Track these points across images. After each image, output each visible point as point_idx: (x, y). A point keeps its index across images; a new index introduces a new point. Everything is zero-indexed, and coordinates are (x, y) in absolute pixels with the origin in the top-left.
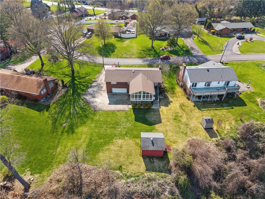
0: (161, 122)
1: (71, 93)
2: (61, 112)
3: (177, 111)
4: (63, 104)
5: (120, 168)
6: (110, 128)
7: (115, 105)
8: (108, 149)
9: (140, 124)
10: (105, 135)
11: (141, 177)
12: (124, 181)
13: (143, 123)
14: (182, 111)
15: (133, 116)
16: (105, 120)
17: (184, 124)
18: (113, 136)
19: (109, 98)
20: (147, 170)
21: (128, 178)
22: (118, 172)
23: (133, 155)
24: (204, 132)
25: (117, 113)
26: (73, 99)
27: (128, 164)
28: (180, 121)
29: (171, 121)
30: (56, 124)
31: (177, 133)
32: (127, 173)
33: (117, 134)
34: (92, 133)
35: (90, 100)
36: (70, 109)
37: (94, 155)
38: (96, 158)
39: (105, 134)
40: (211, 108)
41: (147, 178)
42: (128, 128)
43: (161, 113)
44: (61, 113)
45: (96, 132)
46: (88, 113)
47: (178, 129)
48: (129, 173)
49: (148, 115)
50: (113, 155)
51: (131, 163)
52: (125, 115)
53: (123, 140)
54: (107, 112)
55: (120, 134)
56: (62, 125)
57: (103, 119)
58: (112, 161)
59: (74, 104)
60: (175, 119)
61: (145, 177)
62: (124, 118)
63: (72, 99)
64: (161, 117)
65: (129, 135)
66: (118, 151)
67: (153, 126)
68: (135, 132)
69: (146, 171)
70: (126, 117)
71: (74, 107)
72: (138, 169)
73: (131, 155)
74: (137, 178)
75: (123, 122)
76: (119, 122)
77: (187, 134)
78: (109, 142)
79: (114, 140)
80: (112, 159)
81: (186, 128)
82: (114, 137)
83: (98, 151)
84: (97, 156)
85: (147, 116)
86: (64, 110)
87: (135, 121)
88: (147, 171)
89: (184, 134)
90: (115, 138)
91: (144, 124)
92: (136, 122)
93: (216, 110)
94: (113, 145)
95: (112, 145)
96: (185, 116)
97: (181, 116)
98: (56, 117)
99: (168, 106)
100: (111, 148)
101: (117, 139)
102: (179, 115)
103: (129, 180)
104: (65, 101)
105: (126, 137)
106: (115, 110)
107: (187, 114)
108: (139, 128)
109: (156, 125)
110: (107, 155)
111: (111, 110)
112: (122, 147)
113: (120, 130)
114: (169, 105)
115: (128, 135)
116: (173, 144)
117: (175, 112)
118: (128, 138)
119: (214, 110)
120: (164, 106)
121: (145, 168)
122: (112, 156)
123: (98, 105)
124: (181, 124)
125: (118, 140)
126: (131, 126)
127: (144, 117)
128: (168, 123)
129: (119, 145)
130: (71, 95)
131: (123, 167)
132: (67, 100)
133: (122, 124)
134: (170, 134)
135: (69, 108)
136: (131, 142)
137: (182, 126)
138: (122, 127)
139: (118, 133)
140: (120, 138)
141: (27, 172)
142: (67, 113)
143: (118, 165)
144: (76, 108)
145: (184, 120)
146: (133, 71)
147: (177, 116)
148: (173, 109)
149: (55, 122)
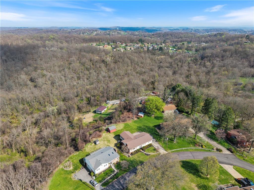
0: (113, 137)
3: (110, 144)
14: (108, 145)
29: (110, 139)
31: (106, 137)
43: (116, 140)
47: (107, 138)
81: (104, 140)
89: (104, 138)
99: (115, 144)
102: (109, 143)
107: (106, 145)
109: (115, 136)
128: (111, 138)
134: (109, 136)
137: (106, 140)
140: (122, 129)
145: (106, 142)
147: (109, 142)
148: (112, 144)
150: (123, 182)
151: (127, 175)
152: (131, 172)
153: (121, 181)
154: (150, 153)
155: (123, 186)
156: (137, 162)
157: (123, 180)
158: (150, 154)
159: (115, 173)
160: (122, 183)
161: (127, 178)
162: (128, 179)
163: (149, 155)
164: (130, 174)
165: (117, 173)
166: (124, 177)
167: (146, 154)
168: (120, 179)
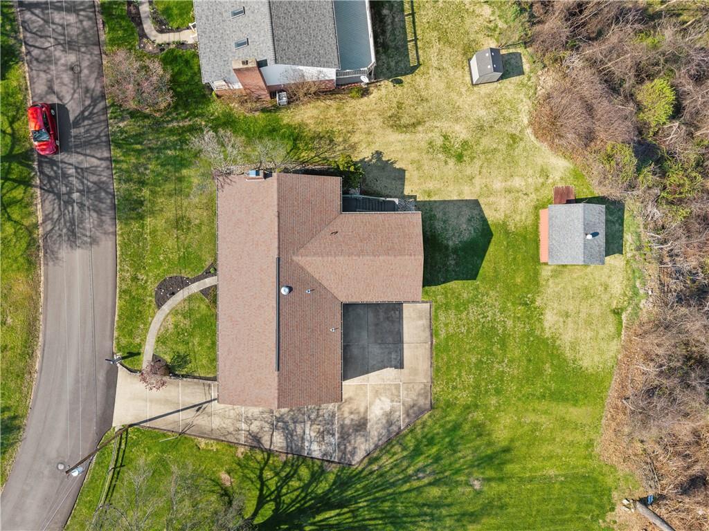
0: (476, 202)
1: (337, 511)
2: (432, 515)
3: (424, 144)
4: (398, 521)
5: (617, 312)
6: (506, 351)
7: (405, 346)
8: (573, 348)
9: (484, 264)
10: (529, 360)
11: (635, 266)
12: (643, 301)
13: (482, 257)
14: (420, 128)
15: (455, 285)
16: (473, 370)
17: (479, 136)
18: (532, 339)
19: (367, 372)
20: (621, 252)
21: (636, 294)
22: (624, 316)
23: (586, 283)
24: (505, 85)
25: (443, 335)
26: (370, 495)
27: (608, 296)
28: (465, 144)
29: (468, 170)
30: (476, 509)
31: (512, 163)
32: (626, 295)
33: (526, 330)
34: (519, 399)
35: (380, 434)
36: (418, 489)
37: (587, 378)
38: (594, 373)
39: (524, 363)
40: (404, 28)
41: (637, 253)
42: (503, 300)
44: (435, 511)
45: (517, 388)
46: (442, 426)
48: (627, 293)
49: (448, 239)
50: (588, 333)
51: (606, 289)
52: (452, 313)
53: (547, 311)
54: (438, 370)
55: (527, 320)
56: (479, 493)
57: (472, 376)
58: (602, 333)
59: (393, 484)
60: (460, 158)
61: (634, 256)
62: (465, 313)
63: (368, 498)
64: (455, 198)
65: (529, 296)
66: (575, 323)
67: (493, 228)
68: (518, 280)
69: (622, 254)
70: (461, 306)
71: (407, 479)
72: (620, 272)
73: (586, 288)
74: (637, 274)
75: (482, 316)
76: (480, 327)
77: (515, 135)
78: (553, 346)
79: (547, 334)
80: (598, 333)
81: (491, 132)
82: (537, 337)
83: (579, 372)
84: (590, 370)
85: (451, 243)
86: (424, 505)
87: (475, 279)
88: (622, 250)
89: (514, 142)
90: (538, 333)
91: (487, 254)
92: (479, 277)
93: (413, 14)
94: (561, 334)
95: (561, 339)
96: (445, 125)
97: (446, 137)
98: (451, 520)
99: (402, 171)
100: (569, 339)
101: (542, 328)
102: (440, 140)
103: (642, 292)
104: (381, 519)
105: (537, 303)
106: (428, 346)
107: (435, 116)
108: (503, 267)
109: (486, 216)
110: (588, 348)
111: (432, 358)
112: (567, 313)
113: (511, 322)
114: (397, 166)
115: (529, 298)
116: (550, 181)
117: (428, 152)
118: (539, 298)
119: (414, 22)
120: (403, 185)
121: (616, 255)
122: (590, 334)
123: (403, 404)
124: (478, 143)
125: (547, 325)
126: (497, 292)
127: (455, 251)
128: (477, 181)
129: (561, 320)
130: (345, 510)
131: (614, 307)
132: (374, 515)
133: (489, 318)
134: (517, 183)
135: (413, 494)
136: (549, 291)
137: (487, 142)
138: (499, 317)
139: (522, 326)
140: (540, 321)
141: (608, 520)
142: (435, 492)
143: (611, 317)
144: (410, 471)
145: (461, 132)
146: (284, 291)
147: (444, 147)
148: (413, 156)
149: (472, 514)
150: (62, 25)
151: (91, 72)
152: (95, 102)
153: (72, 18)
154: (175, 312)
155: (37, 11)
156: (153, 192)
157: (74, 31)
158: (166, 308)
159: (149, 27)
160: (57, 17)
161: (72, 58)
162: (62, 61)
163: (160, 304)
164: (87, 90)
165: (143, 35)
166: (86, 45)
167: (183, 283)
168: (86, 24)
